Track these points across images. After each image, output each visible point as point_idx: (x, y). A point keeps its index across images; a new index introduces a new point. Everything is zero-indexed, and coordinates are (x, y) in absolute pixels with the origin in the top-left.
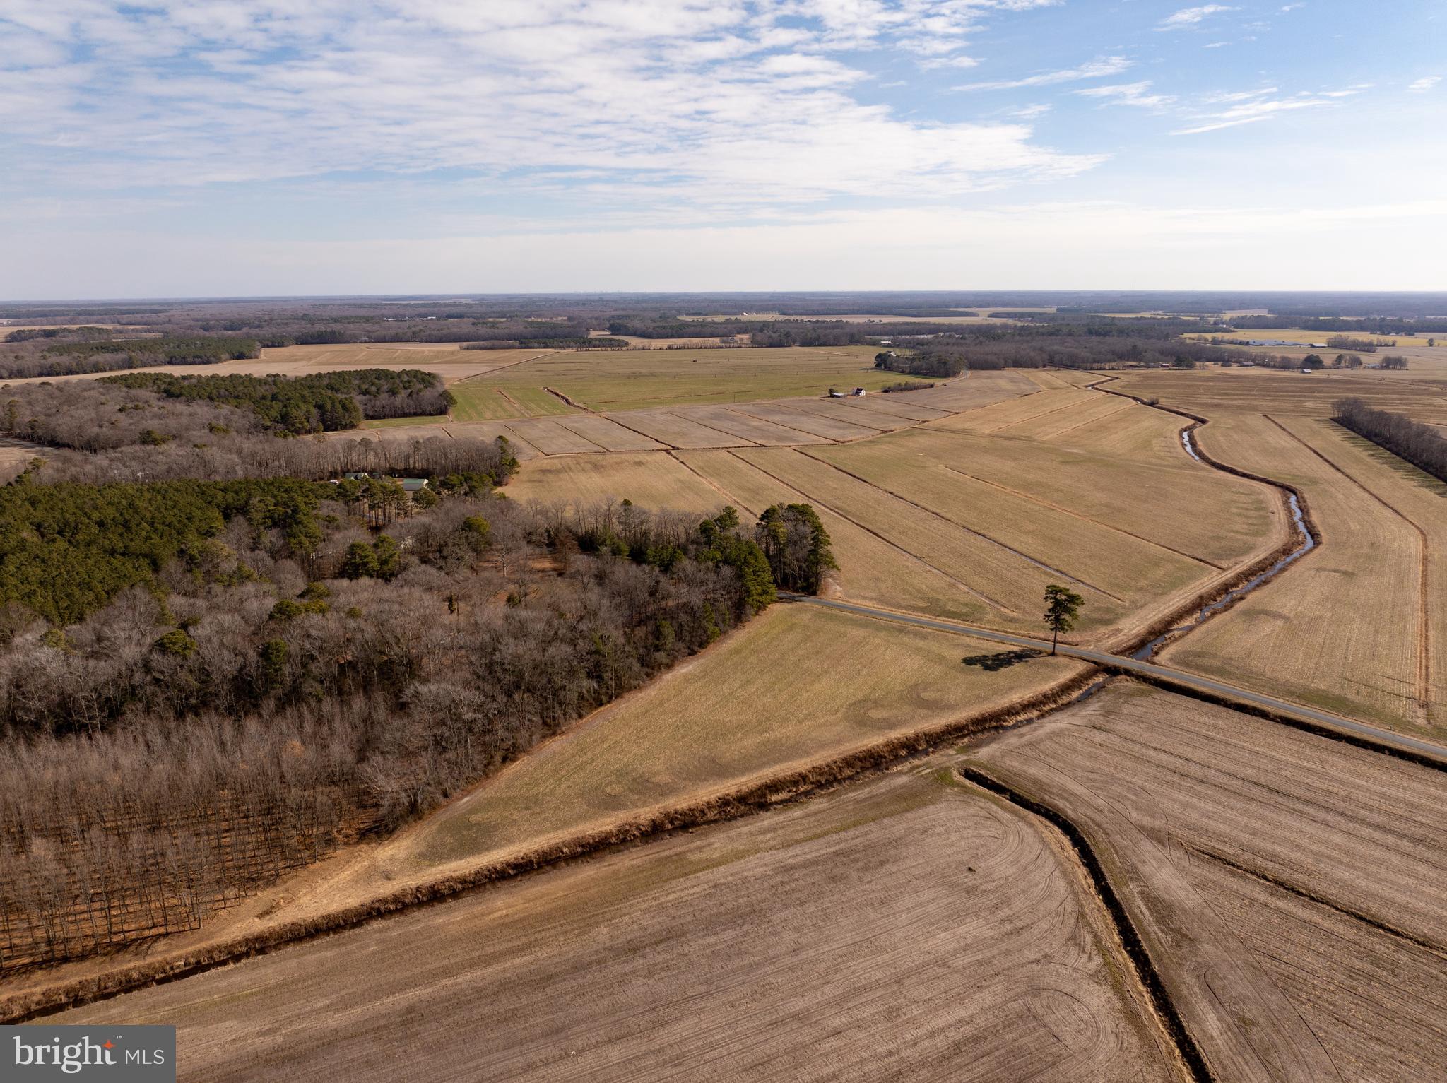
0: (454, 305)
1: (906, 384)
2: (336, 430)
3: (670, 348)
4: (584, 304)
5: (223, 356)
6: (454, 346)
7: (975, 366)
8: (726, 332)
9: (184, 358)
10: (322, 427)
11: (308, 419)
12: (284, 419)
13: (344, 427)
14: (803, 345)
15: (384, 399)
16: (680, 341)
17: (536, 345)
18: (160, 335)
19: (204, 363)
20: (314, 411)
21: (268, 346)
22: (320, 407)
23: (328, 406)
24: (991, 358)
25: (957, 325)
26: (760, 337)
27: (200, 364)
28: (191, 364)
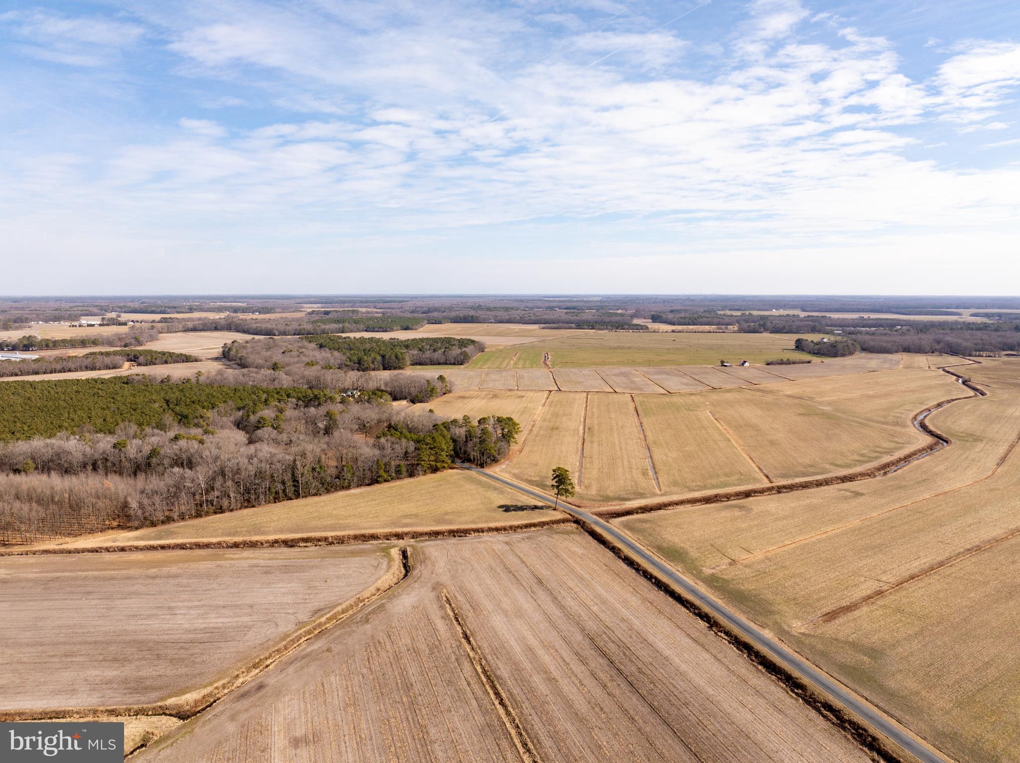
0: (570, 301)
1: (788, 360)
2: (390, 369)
3: (673, 331)
4: (668, 302)
5: (395, 328)
6: (536, 327)
7: (866, 349)
8: (721, 323)
9: (374, 328)
10: (382, 367)
11: (373, 362)
12: (359, 362)
13: (395, 368)
14: (772, 332)
15: (428, 354)
16: (680, 328)
17: (586, 327)
18: (380, 315)
19: (384, 331)
20: (379, 358)
21: (433, 323)
22: (383, 357)
23: (387, 357)
24: (889, 345)
25: (914, 321)
26: (745, 325)
27: (381, 331)
28: (377, 331)
